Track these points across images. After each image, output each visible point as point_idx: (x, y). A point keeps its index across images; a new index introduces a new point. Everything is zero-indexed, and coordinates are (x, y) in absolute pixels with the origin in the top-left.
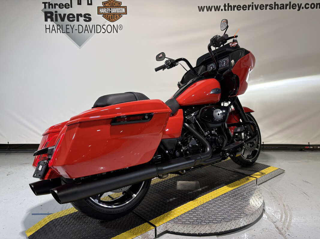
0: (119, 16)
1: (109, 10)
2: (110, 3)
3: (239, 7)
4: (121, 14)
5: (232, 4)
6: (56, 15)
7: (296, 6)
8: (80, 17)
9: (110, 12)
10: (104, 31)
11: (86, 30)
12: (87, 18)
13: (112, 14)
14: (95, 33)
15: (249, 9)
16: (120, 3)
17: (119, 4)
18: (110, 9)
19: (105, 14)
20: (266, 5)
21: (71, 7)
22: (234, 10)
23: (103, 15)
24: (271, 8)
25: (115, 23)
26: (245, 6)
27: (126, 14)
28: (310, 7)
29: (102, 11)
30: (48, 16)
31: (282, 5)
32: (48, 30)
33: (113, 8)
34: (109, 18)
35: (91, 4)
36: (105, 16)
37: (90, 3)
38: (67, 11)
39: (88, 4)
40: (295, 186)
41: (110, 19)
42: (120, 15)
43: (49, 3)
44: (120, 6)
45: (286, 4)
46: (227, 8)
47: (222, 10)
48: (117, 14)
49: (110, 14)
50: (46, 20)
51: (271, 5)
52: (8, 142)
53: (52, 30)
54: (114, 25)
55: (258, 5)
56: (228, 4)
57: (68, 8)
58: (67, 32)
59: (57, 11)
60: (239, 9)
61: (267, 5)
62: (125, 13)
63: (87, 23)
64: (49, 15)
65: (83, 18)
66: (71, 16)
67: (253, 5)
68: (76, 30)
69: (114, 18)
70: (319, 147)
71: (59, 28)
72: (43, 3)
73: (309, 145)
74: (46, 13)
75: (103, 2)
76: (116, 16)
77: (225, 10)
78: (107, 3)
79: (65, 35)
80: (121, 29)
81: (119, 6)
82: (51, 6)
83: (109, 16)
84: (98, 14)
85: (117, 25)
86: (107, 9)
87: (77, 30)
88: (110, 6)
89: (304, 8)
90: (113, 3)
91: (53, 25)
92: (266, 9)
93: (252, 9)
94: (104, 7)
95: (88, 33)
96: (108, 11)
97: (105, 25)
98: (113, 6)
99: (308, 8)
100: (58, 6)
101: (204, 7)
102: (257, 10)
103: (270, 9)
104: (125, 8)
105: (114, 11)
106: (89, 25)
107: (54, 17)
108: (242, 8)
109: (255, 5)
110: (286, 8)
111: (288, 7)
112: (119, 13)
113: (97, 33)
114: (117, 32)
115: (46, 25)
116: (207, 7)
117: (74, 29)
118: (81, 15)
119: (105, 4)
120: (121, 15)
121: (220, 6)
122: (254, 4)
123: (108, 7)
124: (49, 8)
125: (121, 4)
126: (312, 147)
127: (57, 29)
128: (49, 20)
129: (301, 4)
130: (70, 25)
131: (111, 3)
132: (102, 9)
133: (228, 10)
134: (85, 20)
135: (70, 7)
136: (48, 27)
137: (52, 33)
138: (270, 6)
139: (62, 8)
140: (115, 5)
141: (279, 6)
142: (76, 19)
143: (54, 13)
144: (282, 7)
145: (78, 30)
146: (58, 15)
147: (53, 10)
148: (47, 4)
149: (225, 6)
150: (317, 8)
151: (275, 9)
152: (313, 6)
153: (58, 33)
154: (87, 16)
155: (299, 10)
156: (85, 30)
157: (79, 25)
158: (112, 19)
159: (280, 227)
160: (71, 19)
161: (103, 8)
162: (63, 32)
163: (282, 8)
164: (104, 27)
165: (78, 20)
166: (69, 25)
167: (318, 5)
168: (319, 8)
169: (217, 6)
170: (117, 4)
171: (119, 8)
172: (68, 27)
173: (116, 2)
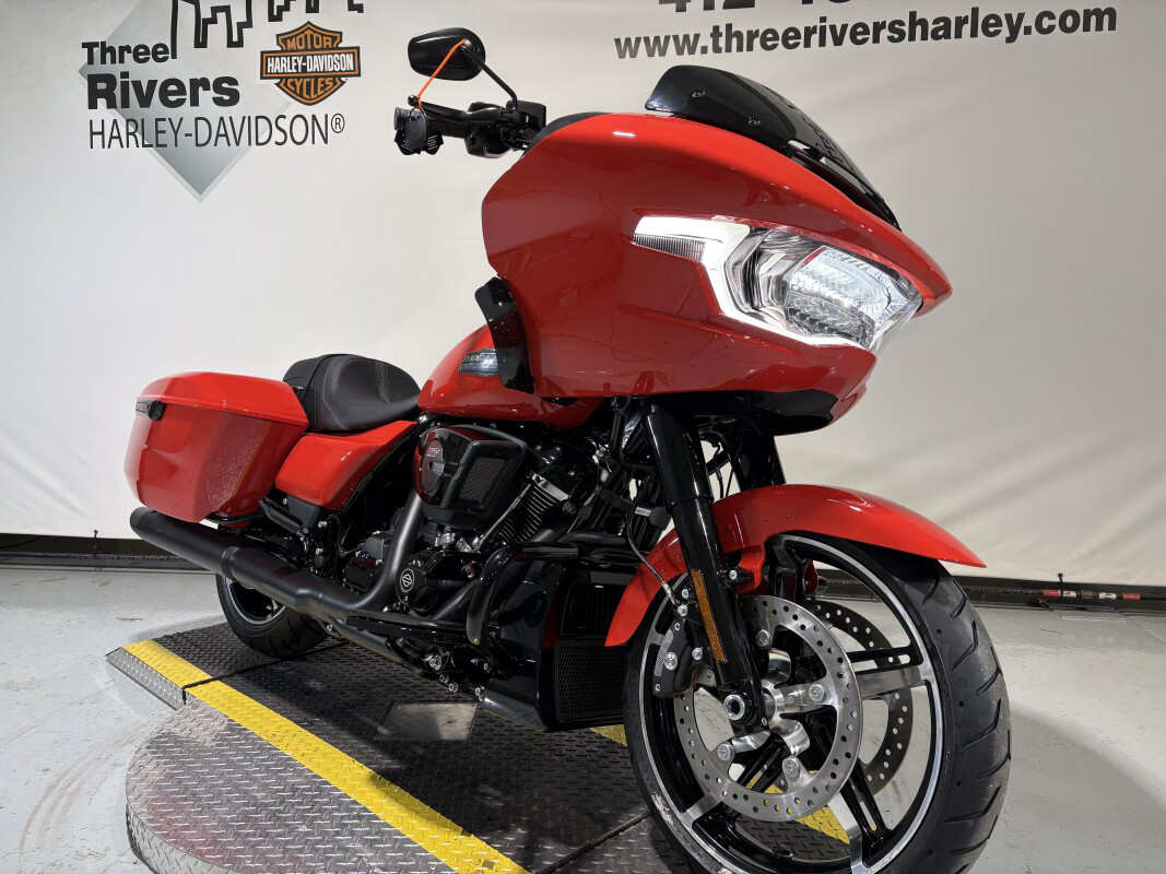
0: (335, 83)
1: (300, 62)
2: (302, 36)
4: (339, 77)
5: (743, 27)
6: (125, 86)
7: (999, 23)
8: (201, 89)
9: (304, 68)
10: (281, 140)
11: (222, 135)
12: (226, 91)
13: (310, 77)
14: (250, 144)
15: (807, 44)
16: (336, 36)
17: (334, 39)
18: (304, 60)
19: (287, 78)
20: (876, 24)
21: (174, 56)
22: (750, 48)
23: (278, 81)
24: (896, 36)
25: (321, 110)
26: (792, 34)
27: (359, 75)
28: (1057, 28)
29: (276, 66)
30: (101, 89)
31: (942, 24)
32: (97, 139)
33: (312, 56)
34: (298, 92)
35: (240, 44)
36: (286, 84)
37: (235, 39)
38: (160, 72)
39: (231, 44)
41: (301, 95)
42: (335, 80)
43: (103, 43)
44: (337, 48)
45: (958, 19)
46: (722, 42)
47: (704, 50)
49: (304, 78)
50: (93, 105)
51: (897, 26)
53: (112, 137)
54: (314, 117)
55: (844, 27)
56: (729, 27)
57: (165, 59)
58: (160, 143)
59: (128, 73)
60: (769, 43)
61: (878, 27)
62: (354, 70)
63: (226, 111)
64: (102, 86)
65: (212, 94)
67: (823, 29)
68: (187, 135)
69: (316, 92)
70: (1102, 595)
71: (131, 130)
72: (84, 45)
73: (1062, 586)
74: (93, 80)
75: (278, 36)
76: (323, 82)
77: (717, 49)
78: (291, 38)
79: (150, 154)
80: (338, 130)
81: (333, 49)
82: (108, 55)
83: (298, 85)
84: (262, 78)
85: (326, 116)
86: (294, 58)
87: (190, 135)
88: (303, 47)
89: (1034, 29)
90: (312, 36)
91: (115, 121)
92: (876, 40)
93: (822, 43)
94: (282, 51)
95: (229, 144)
96: (297, 67)
97: (284, 117)
98: (313, 49)
99: (1051, 29)
100: (131, 55)
102: (841, 44)
103: (891, 39)
104: (353, 53)
105: (316, 63)
106: (231, 118)
107: (118, 92)
108: (780, 42)
109: (833, 28)
110: (959, 35)
111: (967, 29)
112: (334, 71)
113: (258, 144)
114: (326, 141)
115: (91, 121)
116: (647, 39)
117: (180, 134)
118: (204, 83)
119: (284, 41)
120: (340, 80)
121: (697, 37)
122: (827, 24)
123: (297, 50)
124: (103, 61)
125: (341, 41)
127: (128, 134)
128: (102, 102)
129: (1021, 16)
130: (170, 119)
131: (306, 36)
132: (277, 59)
133: (729, 49)
134: (218, 102)
135: (170, 55)
137: (109, 146)
138: (892, 28)
139: (146, 60)
140: (318, 44)
141: (931, 27)
142: (188, 97)
143: (119, 80)
144: (940, 29)
145: (194, 135)
146: (131, 85)
147: (116, 70)
148: (95, 50)
149: (716, 33)
150: (1087, 28)
151: (912, 38)
152: (1069, 22)
153: (128, 146)
154: (225, 85)
155: (1011, 39)
156: (218, 135)
158: (308, 93)
160: (172, 98)
161: (280, 57)
162: (146, 143)
163: (941, 33)
164: (282, 122)
165: (195, 102)
166: (164, 120)
167: (1093, 19)
168: (1099, 27)
169: (686, 37)
170: (327, 41)
171: (333, 54)
172: (163, 126)
173: (324, 32)
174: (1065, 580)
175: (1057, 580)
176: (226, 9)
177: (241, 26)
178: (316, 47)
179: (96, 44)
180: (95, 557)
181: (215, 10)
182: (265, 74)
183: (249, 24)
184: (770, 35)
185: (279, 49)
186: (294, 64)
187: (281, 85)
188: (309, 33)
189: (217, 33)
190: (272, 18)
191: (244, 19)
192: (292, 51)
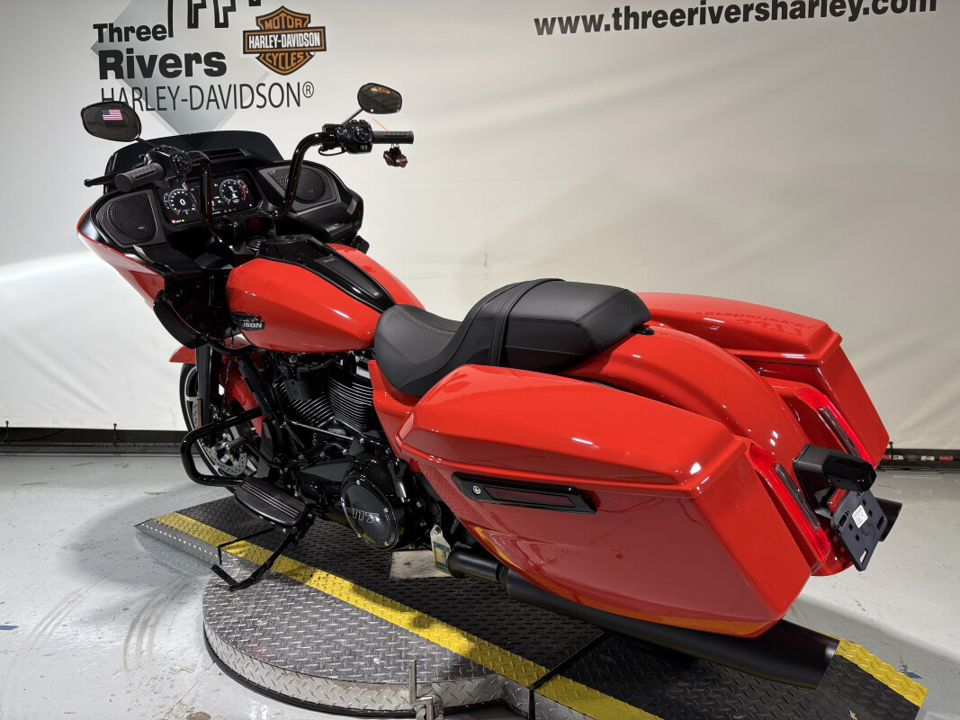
0: (305, 57)
1: (276, 40)
2: (277, 18)
3: (660, 16)
4: (309, 51)
5: (639, 9)
6: (130, 60)
7: (843, 5)
8: (194, 62)
9: (279, 44)
10: (261, 104)
11: (213, 101)
12: (215, 64)
13: (285, 52)
14: (236, 107)
15: (691, 23)
16: (306, 18)
17: (304, 20)
18: (280, 38)
19: (265, 53)
20: (745, 6)
21: (171, 35)
22: (644, 26)
23: (258, 55)
24: (762, 16)
25: (294, 79)
26: (678, 14)
27: (325, 50)
28: (890, 9)
29: (256, 43)
30: (109, 63)
31: (798, 6)
33: (286, 34)
34: (275, 64)
35: (225, 25)
36: (264, 58)
37: (222, 20)
38: (159, 48)
39: (218, 25)
41: (277, 67)
43: (111, 25)
44: (307, 28)
45: (811, 1)
46: (622, 21)
47: (607, 28)
48: (297, 52)
49: (279, 52)
50: (103, 76)
51: (762, 8)
52: (7, 423)
54: (288, 85)
55: (720, 8)
56: (627, 9)
57: (163, 38)
58: (161, 107)
59: (132, 49)
60: (660, 22)
61: (748, 8)
62: (321, 46)
63: (215, 81)
64: (111, 60)
65: (203, 66)
67: (703, 10)
68: (183, 100)
69: (289, 64)
70: (923, 458)
71: (137, 96)
72: (95, 26)
74: (103, 55)
75: (257, 18)
76: (295, 56)
77: (618, 27)
78: (268, 20)
80: (309, 95)
81: (303, 28)
82: (116, 35)
83: (275, 58)
84: (245, 53)
85: (299, 84)
86: (270, 36)
87: (186, 100)
88: (278, 27)
89: (871, 10)
90: (285, 18)
91: (123, 89)
92: (746, 19)
93: (703, 21)
94: (261, 31)
95: (218, 108)
96: (273, 44)
97: (264, 85)
98: (287, 29)
99: (885, 9)
100: (135, 34)
102: (718, 22)
103: (758, 18)
105: (290, 41)
106: (219, 86)
107: (124, 65)
108: (669, 21)
109: (711, 9)
110: (811, 15)
111: (818, 10)
112: (304, 47)
113: (242, 107)
114: (298, 104)
116: (560, 19)
117: (178, 100)
118: (197, 57)
119: (263, 22)
120: (310, 55)
121: (601, 17)
122: (707, 6)
123: (274, 30)
124: (112, 40)
125: (310, 22)
126: (901, 458)
127: (134, 100)
128: (111, 74)
130: (169, 87)
131: (281, 18)
132: (257, 37)
133: (627, 27)
134: (209, 73)
135: (167, 34)
136: (108, 95)
138: (758, 10)
139: (148, 38)
140: (291, 24)
141: (790, 8)
142: (183, 69)
143: (125, 55)
144: (797, 10)
145: (189, 100)
146: (135, 59)
147: (122, 46)
148: (105, 30)
149: (617, 14)
150: (913, 9)
151: (775, 17)
154: (214, 59)
155: (853, 19)
156: (209, 100)
158: (283, 65)
160: (170, 70)
161: (259, 35)
163: (797, 13)
164: (262, 89)
165: (189, 73)
167: (918, 2)
168: (923, 8)
169: (593, 17)
170: (298, 22)
171: (303, 33)
172: (162, 93)
173: (295, 15)
174: (895, 446)
175: (889, 446)
177: (226, 10)
178: (289, 27)
179: (105, 26)
180: (115, 445)
182: (247, 50)
183: (233, 8)
185: (258, 29)
186: (271, 41)
187: (261, 58)
188: (283, 15)
189: (206, 16)
190: (252, 3)
191: (229, 5)
192: (269, 30)
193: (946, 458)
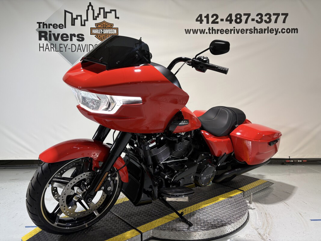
1: (101, 31)
2: (102, 24)
5: (216, 28)
6: (50, 35)
7: (273, 30)
8: (73, 37)
9: (103, 33)
12: (80, 38)
13: (104, 35)
14: (87, 52)
15: (231, 33)
16: (112, 25)
17: (111, 25)
18: (103, 30)
19: (98, 35)
20: (246, 29)
21: (65, 27)
22: (218, 33)
24: (251, 32)
26: (227, 30)
28: (286, 32)
29: (95, 31)
30: (42, 35)
31: (261, 30)
32: (42, 49)
33: (105, 29)
35: (84, 25)
36: (97, 36)
37: (83, 24)
38: (61, 31)
39: (82, 25)
40: (277, 196)
43: (44, 23)
44: (112, 28)
45: (264, 29)
46: (211, 31)
47: (207, 33)
48: (109, 35)
50: (40, 39)
53: (46, 48)
55: (239, 29)
56: (212, 28)
57: (62, 28)
58: (61, 50)
59: (51, 31)
60: (222, 32)
61: (247, 30)
63: (80, 43)
64: (43, 34)
65: (76, 38)
66: (65, 36)
67: (234, 30)
68: (69, 49)
70: (299, 161)
71: (52, 47)
72: (38, 23)
73: (290, 159)
74: (40, 33)
75: (95, 24)
77: (210, 33)
78: (99, 25)
79: (58, 54)
81: (111, 28)
82: (45, 26)
83: (101, 37)
84: (91, 34)
88: (103, 27)
89: (281, 32)
90: (105, 24)
91: (47, 44)
92: (246, 33)
93: (234, 33)
94: (97, 28)
95: (81, 52)
96: (101, 32)
98: (105, 28)
99: (284, 32)
100: (52, 26)
101: (190, 30)
102: (238, 33)
103: (250, 33)
104: (117, 29)
105: (106, 31)
106: (82, 45)
107: (48, 36)
108: (224, 32)
109: (237, 30)
110: (265, 33)
111: (266, 31)
112: (111, 34)
115: (40, 44)
117: (67, 48)
118: (74, 35)
119: (97, 25)
121: (205, 30)
122: (235, 29)
123: (101, 28)
124: (44, 27)
125: (113, 26)
126: (292, 161)
127: (51, 48)
128: (43, 39)
129: (278, 29)
130: (64, 44)
132: (95, 30)
133: (212, 33)
134: (78, 40)
135: (64, 27)
136: (41, 46)
137: (45, 51)
138: (250, 30)
139: (57, 28)
140: (107, 26)
141: (259, 31)
142: (69, 38)
143: (48, 33)
145: (71, 49)
146: (52, 34)
147: (47, 30)
148: (41, 24)
149: (209, 29)
150: (292, 33)
151: (254, 33)
152: (288, 31)
153: (51, 51)
154: (80, 36)
155: (276, 34)
156: (78, 49)
157: (72, 45)
159: (262, 234)
160: (65, 39)
162: (57, 50)
163: (261, 32)
165: (71, 40)
166: (62, 44)
167: (293, 30)
168: (294, 32)
169: (202, 30)
170: (109, 26)
171: (111, 29)
172: (62, 46)
173: (108, 24)
174: (291, 158)
175: (289, 158)
176: (81, 16)
177: (85, 21)
178: (106, 27)
179: (41, 23)
180: (39, 165)
181: (77, 16)
182: (92, 33)
183: (87, 20)
184: (222, 30)
185: (96, 27)
186: (100, 31)
188: (104, 23)
189: (78, 22)
190: (94, 19)
191: (86, 19)
192: (99, 28)
193: (305, 161)
